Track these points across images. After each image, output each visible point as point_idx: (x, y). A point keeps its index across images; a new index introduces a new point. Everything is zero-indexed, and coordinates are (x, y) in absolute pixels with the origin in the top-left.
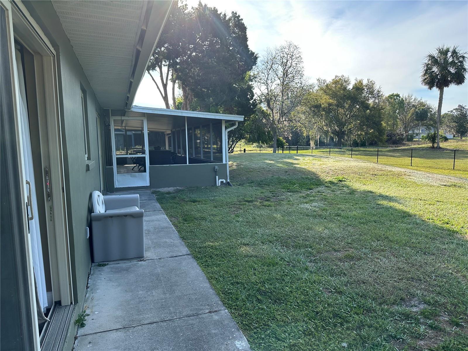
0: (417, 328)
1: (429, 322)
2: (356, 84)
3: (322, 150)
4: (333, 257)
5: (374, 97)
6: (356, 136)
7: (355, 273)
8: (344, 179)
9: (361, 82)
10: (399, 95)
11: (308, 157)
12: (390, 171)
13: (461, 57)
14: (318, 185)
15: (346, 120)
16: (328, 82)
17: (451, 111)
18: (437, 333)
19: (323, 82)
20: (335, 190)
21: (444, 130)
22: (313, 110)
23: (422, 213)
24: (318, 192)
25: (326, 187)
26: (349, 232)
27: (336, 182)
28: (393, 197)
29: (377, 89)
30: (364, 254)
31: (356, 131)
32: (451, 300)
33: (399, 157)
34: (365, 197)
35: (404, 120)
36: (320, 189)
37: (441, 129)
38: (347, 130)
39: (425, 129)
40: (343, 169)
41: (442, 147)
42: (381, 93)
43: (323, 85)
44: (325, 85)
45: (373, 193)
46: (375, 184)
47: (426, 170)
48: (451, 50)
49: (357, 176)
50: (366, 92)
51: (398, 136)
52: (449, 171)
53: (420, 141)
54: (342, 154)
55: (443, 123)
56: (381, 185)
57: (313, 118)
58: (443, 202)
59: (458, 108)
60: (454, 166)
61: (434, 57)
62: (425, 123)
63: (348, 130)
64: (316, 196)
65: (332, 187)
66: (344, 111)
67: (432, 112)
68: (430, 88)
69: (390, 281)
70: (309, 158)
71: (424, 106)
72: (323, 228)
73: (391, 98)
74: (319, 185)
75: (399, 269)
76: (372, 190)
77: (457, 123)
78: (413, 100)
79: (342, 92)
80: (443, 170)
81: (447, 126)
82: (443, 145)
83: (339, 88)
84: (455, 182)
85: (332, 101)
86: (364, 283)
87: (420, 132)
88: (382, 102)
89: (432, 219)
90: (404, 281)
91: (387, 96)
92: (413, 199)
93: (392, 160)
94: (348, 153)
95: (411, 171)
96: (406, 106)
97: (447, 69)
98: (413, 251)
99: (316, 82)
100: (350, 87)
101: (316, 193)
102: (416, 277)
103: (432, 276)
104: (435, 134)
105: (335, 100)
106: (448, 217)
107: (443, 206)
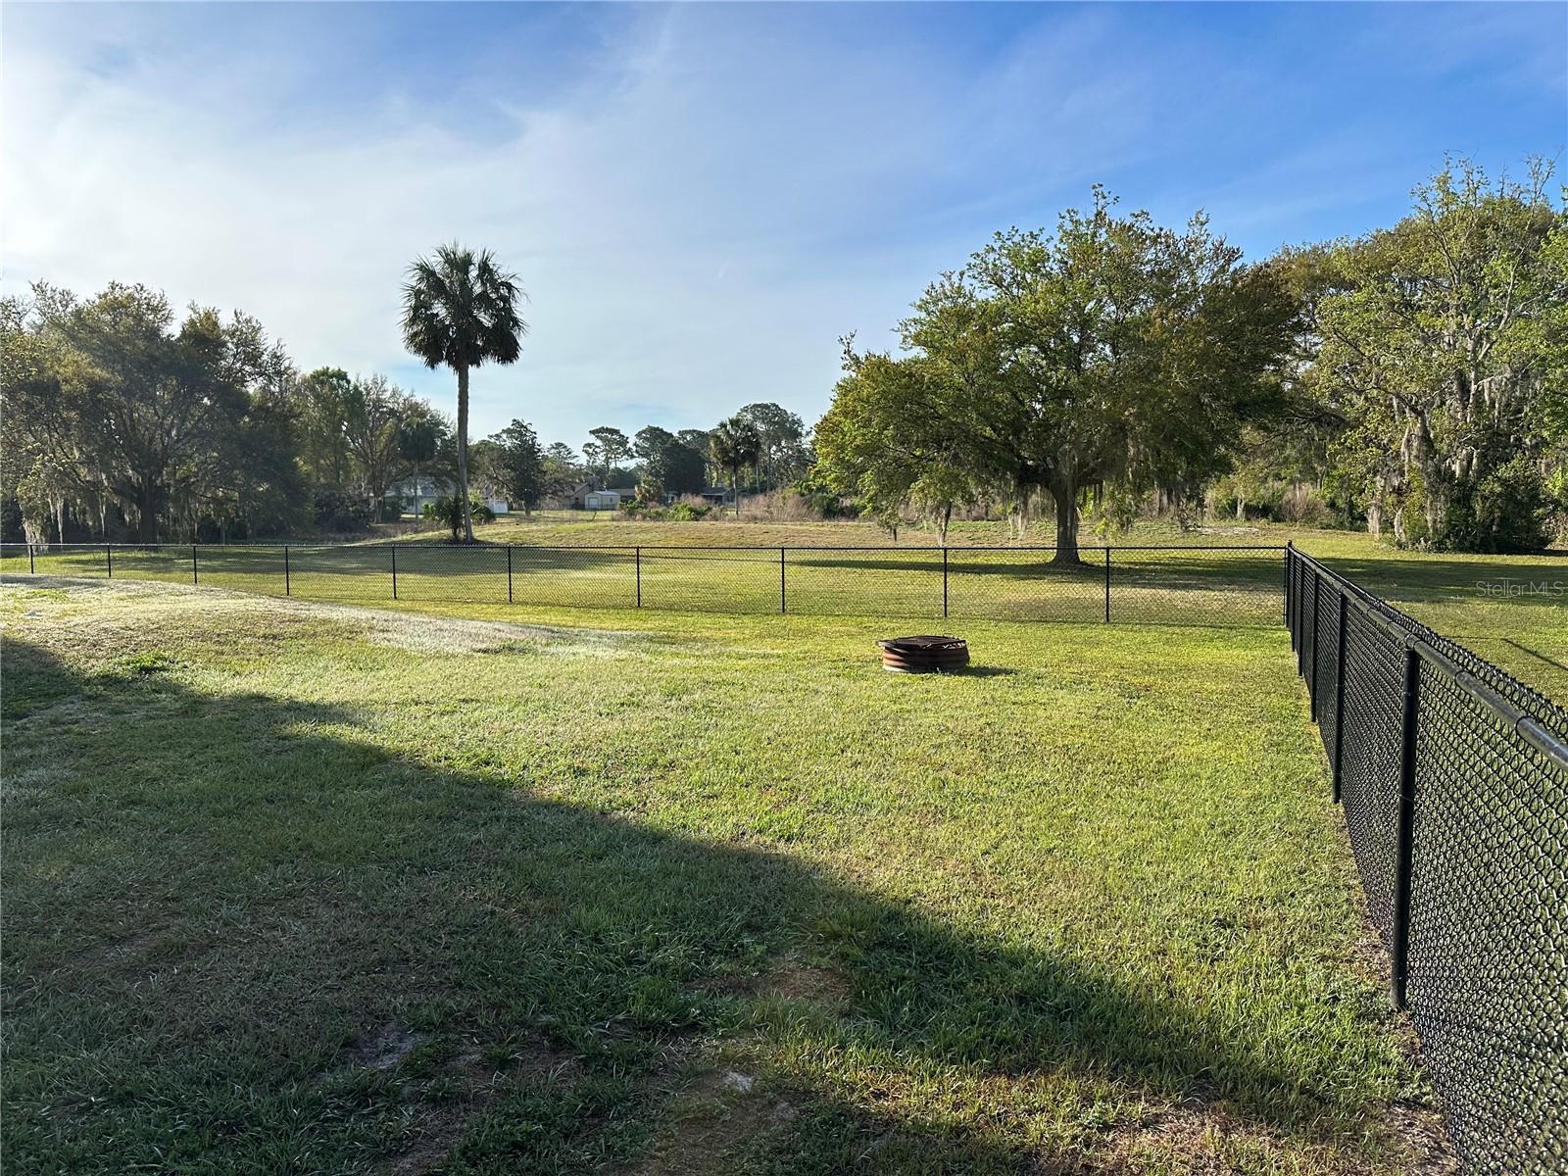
0: (392, 1121)
1: (427, 1086)
2: (192, 323)
3: (76, 557)
4: (103, 969)
5: (261, 374)
6: (209, 503)
7: (187, 1004)
8: (159, 664)
9: (210, 319)
10: (345, 373)
11: (9, 585)
12: (324, 622)
13: (502, 284)
14: (55, 693)
15: (165, 448)
16: (81, 301)
17: (497, 435)
18: (449, 1112)
19: (58, 297)
20: (126, 708)
21: (484, 490)
22: (27, 403)
23: (418, 743)
24: (54, 723)
25: (90, 698)
26: (173, 855)
27: (129, 676)
28: (331, 705)
29: (270, 349)
30: (226, 925)
31: (206, 487)
32: (488, 996)
33: (359, 574)
34: (237, 720)
35: (367, 455)
36: (60, 709)
37: (476, 485)
38: (172, 482)
39: (431, 486)
40: (156, 626)
41: (479, 539)
42: (286, 363)
43: (61, 309)
44: (69, 310)
45: (268, 699)
46: (272, 668)
47: (438, 609)
48: (477, 259)
49: (210, 645)
50: (232, 353)
51: (352, 506)
52: (497, 606)
53: (421, 521)
54: (159, 570)
55: (478, 468)
56: (294, 670)
57: (30, 430)
58: (478, 701)
59: (512, 428)
60: (510, 593)
61: (432, 273)
62: (429, 467)
63: (175, 481)
64: (41, 742)
65: (115, 698)
66: (156, 413)
67: (446, 435)
68: (432, 363)
69: (312, 992)
70: (12, 591)
71: (423, 415)
72: (67, 863)
73: (322, 383)
74: (56, 695)
75: (341, 944)
76: (263, 690)
77: (512, 469)
78: (388, 395)
79: (141, 344)
80: (485, 606)
81: (490, 478)
82: (481, 532)
83: (129, 329)
84: (510, 639)
85: (105, 374)
86: (220, 1030)
87: (419, 493)
88: (293, 393)
89: (446, 759)
90: (356, 978)
91: (308, 375)
92: (394, 706)
93: (339, 584)
94: (183, 564)
95: (391, 615)
96: (370, 413)
97: (471, 314)
98: (387, 874)
99: (25, 295)
100: (173, 330)
101: (41, 727)
102: (393, 955)
103: (440, 937)
104: (457, 500)
105: (117, 371)
106: (490, 745)
107: (476, 713)
